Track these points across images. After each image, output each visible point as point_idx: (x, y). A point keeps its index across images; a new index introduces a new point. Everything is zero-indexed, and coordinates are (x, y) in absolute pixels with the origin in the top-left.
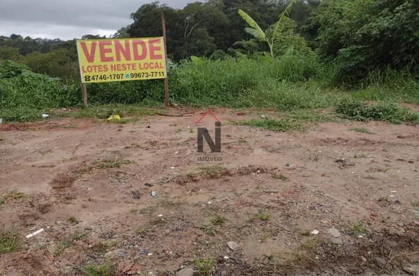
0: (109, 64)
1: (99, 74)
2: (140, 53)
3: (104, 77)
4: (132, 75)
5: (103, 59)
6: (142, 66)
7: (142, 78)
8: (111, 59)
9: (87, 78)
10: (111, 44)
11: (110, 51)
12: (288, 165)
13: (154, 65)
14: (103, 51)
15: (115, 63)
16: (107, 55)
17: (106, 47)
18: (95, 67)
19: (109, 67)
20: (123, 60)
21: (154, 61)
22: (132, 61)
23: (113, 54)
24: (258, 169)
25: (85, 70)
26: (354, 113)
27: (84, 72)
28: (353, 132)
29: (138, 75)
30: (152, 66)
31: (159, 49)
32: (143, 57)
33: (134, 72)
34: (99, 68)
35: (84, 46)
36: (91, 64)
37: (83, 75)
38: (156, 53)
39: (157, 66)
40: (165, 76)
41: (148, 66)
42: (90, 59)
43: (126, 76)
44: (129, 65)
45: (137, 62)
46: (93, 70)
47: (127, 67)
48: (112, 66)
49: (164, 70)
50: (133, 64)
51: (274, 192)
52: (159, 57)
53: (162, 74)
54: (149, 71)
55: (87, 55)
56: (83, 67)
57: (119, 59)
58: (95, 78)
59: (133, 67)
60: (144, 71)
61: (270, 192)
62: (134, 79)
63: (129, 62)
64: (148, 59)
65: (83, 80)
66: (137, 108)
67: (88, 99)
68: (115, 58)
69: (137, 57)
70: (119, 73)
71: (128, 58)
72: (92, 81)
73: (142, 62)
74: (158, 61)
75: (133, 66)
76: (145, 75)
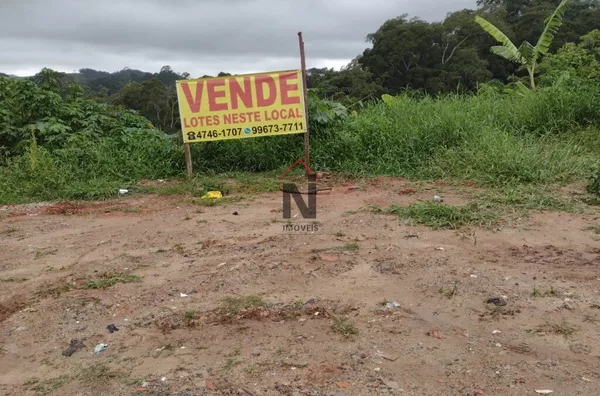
0: (221, 114)
1: (208, 129)
2: (266, 95)
3: (214, 134)
4: (255, 130)
5: (214, 107)
6: (269, 116)
7: (269, 134)
8: (224, 107)
9: (191, 136)
10: (223, 84)
11: (222, 94)
12: (384, 304)
13: (287, 114)
14: (213, 95)
15: (230, 111)
16: (219, 101)
17: (217, 89)
18: (201, 118)
19: (221, 119)
20: (242, 108)
21: (287, 107)
22: (255, 108)
23: (227, 100)
24: (317, 309)
25: (188, 123)
27: (187, 126)
29: (264, 129)
30: (284, 114)
31: (295, 88)
32: (271, 101)
33: (257, 125)
34: (207, 121)
35: (186, 88)
36: (196, 115)
37: (185, 131)
38: (291, 94)
39: (291, 115)
40: (304, 130)
41: (277, 115)
42: (195, 107)
43: (246, 130)
44: (249, 114)
45: (262, 110)
46: (199, 124)
47: (247, 117)
48: (225, 117)
49: (303, 120)
50: (255, 113)
51: (298, 366)
52: (295, 100)
53: (299, 127)
54: (280, 122)
55: (190, 101)
56: (185, 120)
57: (235, 106)
58: (202, 134)
59: (256, 117)
60: (273, 122)
61: (292, 365)
62: (258, 135)
63: (250, 110)
64: (277, 105)
65: (186, 139)
66: (260, 178)
67: (195, 168)
68: (230, 105)
69: (262, 102)
70: (236, 126)
71: (248, 104)
72: (198, 140)
73: (270, 109)
74: (294, 106)
75: (256, 115)
76: (274, 128)
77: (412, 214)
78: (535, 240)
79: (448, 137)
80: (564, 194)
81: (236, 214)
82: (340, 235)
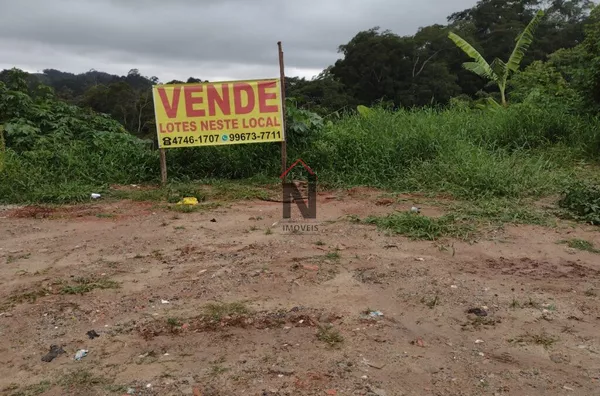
0: (197, 120)
1: (184, 135)
2: (244, 103)
3: (191, 140)
4: (232, 137)
5: (191, 112)
6: (247, 124)
7: (246, 142)
8: (201, 113)
9: (167, 141)
10: (201, 90)
11: (200, 100)
12: (367, 313)
13: (265, 122)
14: (190, 101)
15: (207, 118)
16: (196, 107)
17: (194, 95)
18: (178, 124)
19: (199, 126)
20: (219, 115)
21: (265, 115)
22: (233, 116)
23: (204, 106)
24: (301, 317)
25: (164, 128)
26: (587, 210)
27: (162, 131)
28: (565, 246)
29: (242, 137)
30: (262, 122)
31: (274, 96)
32: (249, 108)
33: (234, 132)
34: (184, 126)
35: (162, 92)
36: (172, 120)
37: (160, 136)
38: (269, 102)
39: (269, 122)
40: (282, 138)
41: (256, 122)
42: (172, 113)
43: (223, 138)
44: (227, 121)
45: (241, 117)
46: (175, 129)
47: (225, 124)
48: (202, 123)
49: (281, 129)
50: (233, 121)
51: (286, 374)
52: (274, 109)
53: (277, 135)
54: (258, 131)
55: (167, 107)
56: (161, 125)
57: (212, 112)
58: (178, 140)
59: (233, 124)
60: (251, 130)
61: (279, 372)
62: (235, 142)
63: (228, 117)
64: (256, 113)
65: (161, 144)
66: (236, 186)
67: (169, 174)
68: (207, 112)
69: (240, 110)
70: (214, 133)
71: (226, 111)
72: (173, 145)
73: (247, 117)
74: (272, 115)
75: (234, 122)
76: (251, 136)
77: (391, 225)
78: (511, 253)
79: (423, 150)
80: (537, 208)
81: (214, 221)
82: (320, 244)
